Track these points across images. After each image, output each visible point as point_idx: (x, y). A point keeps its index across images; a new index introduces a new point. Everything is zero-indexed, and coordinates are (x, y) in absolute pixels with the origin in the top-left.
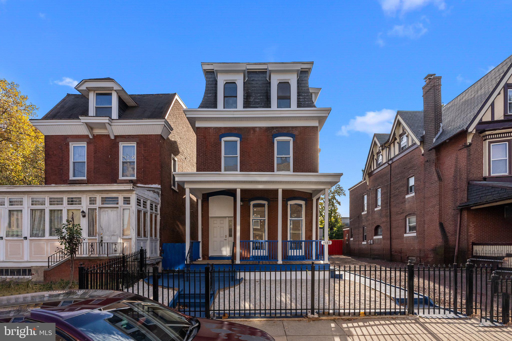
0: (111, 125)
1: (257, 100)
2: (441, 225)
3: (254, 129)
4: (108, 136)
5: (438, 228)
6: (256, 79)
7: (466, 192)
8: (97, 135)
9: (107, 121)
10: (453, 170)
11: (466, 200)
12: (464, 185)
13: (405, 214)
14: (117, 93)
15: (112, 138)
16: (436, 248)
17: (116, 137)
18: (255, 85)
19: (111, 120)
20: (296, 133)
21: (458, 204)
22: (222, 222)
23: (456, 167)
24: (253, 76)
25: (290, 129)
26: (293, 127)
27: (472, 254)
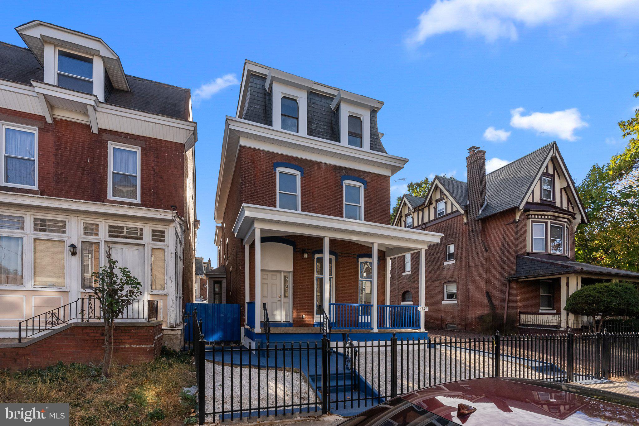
0: (95, 110)
1: (320, 130)
2: (488, 293)
3: (319, 164)
4: (88, 127)
5: (485, 297)
6: (318, 103)
7: (515, 265)
8: (61, 120)
9: (93, 103)
10: (500, 242)
11: (514, 272)
12: (513, 259)
13: (443, 281)
14: (104, 63)
15: (95, 131)
16: (482, 316)
17: (101, 131)
18: (317, 111)
19: (98, 103)
20: (368, 179)
21: (506, 275)
22: (274, 277)
23: (504, 240)
24: (314, 98)
25: (361, 174)
26: (364, 172)
27: (520, 322)
